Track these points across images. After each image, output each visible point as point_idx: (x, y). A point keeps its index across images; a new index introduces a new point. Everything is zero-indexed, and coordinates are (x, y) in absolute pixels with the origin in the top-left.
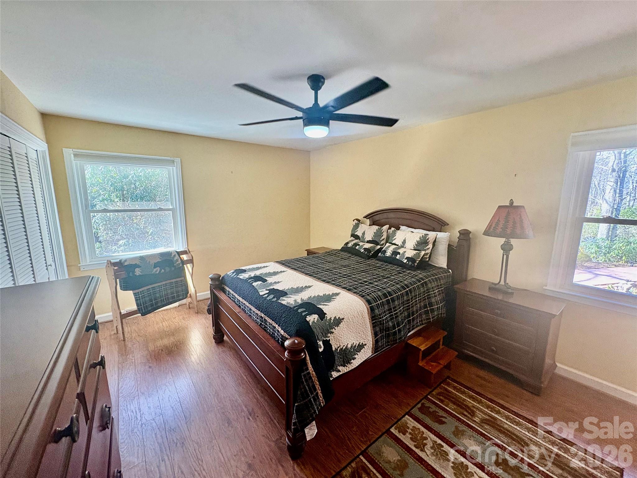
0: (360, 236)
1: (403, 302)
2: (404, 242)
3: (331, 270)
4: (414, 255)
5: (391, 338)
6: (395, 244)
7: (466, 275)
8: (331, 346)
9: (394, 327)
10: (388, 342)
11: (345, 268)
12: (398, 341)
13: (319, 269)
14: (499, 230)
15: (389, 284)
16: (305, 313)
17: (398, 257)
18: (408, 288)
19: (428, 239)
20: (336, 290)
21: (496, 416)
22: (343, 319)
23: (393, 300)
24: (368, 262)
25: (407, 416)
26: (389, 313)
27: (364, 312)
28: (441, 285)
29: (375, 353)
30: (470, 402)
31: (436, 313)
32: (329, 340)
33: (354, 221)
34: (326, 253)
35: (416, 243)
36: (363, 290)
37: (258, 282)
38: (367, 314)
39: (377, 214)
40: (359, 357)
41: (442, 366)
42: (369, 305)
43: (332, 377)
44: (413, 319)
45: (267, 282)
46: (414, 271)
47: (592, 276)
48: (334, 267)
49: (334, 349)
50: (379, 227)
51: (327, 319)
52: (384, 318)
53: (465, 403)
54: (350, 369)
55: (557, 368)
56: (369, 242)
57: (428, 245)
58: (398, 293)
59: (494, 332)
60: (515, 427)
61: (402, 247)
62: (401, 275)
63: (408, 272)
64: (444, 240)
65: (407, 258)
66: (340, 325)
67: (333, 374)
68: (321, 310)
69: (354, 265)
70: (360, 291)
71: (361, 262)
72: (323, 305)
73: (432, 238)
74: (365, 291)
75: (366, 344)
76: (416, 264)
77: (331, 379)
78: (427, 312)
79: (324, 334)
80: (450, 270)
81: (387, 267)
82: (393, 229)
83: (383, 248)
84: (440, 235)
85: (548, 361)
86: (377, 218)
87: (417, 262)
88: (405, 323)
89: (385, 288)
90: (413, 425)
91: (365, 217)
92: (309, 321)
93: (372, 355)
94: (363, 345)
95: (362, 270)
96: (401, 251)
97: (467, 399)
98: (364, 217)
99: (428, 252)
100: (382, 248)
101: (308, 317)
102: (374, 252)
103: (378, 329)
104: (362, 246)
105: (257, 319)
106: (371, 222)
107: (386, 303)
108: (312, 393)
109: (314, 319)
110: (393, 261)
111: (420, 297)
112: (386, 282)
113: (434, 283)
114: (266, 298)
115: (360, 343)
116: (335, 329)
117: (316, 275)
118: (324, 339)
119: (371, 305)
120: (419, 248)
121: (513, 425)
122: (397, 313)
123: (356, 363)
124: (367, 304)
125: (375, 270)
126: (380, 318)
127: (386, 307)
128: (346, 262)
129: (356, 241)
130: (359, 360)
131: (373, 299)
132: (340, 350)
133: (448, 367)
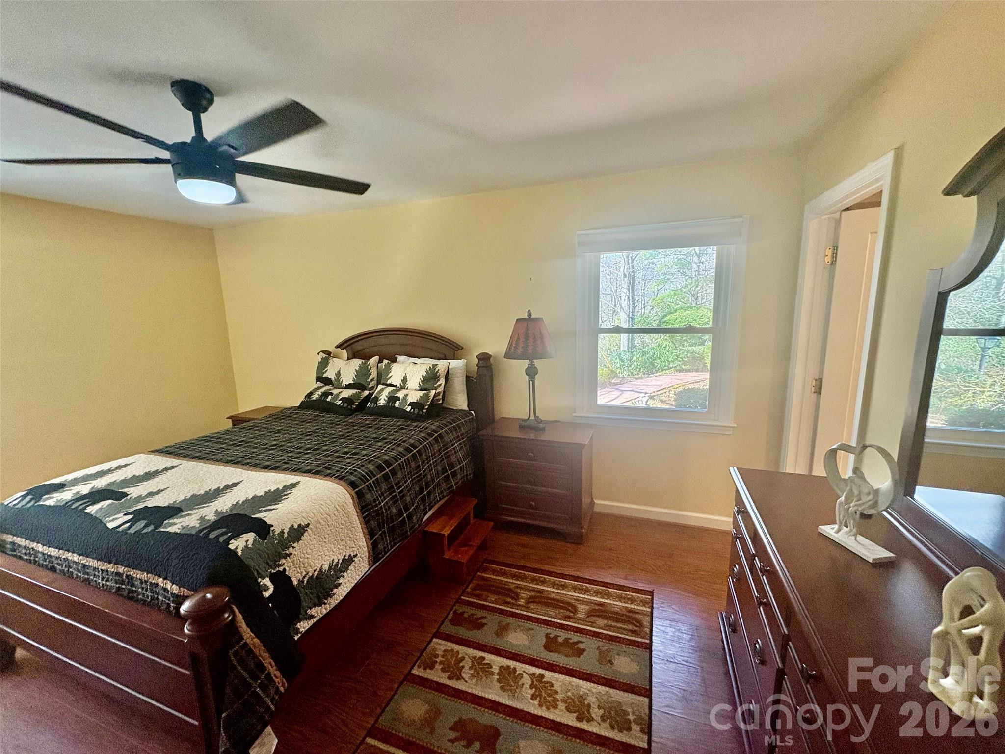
0: (333, 379)
1: (411, 472)
2: (405, 380)
3: (282, 446)
4: (421, 397)
5: (398, 531)
6: (391, 385)
7: (493, 416)
8: (289, 579)
9: (400, 514)
10: (394, 539)
11: (308, 438)
12: (409, 533)
13: (256, 448)
14: (520, 350)
15: (385, 449)
16: (225, 537)
17: (397, 404)
18: (415, 449)
19: (437, 372)
20: (291, 478)
21: (542, 587)
22: (308, 525)
23: (394, 472)
24: (351, 420)
25: (434, 640)
26: (390, 494)
27: (346, 503)
28: (461, 435)
29: (374, 563)
30: (512, 582)
31: (459, 476)
32: (284, 570)
33: (318, 354)
34: (269, 417)
35: (422, 379)
36: (342, 468)
37: (102, 503)
38: (351, 506)
39: (358, 341)
40: (346, 581)
41: (475, 548)
42: (354, 489)
43: (297, 631)
44: (429, 494)
45: (128, 497)
46: (423, 421)
47: (618, 393)
48: (287, 439)
49: (295, 582)
50: (363, 361)
51: (274, 535)
52: (382, 504)
53: (507, 586)
54: (332, 606)
55: (595, 506)
56: (349, 387)
57: (439, 381)
58: (400, 459)
59: (530, 483)
60: (562, 592)
61: (403, 387)
62: (404, 431)
63: (415, 424)
64: (460, 371)
65: (411, 404)
66: (302, 538)
67: (299, 627)
68: (261, 522)
69: (325, 429)
70: (337, 471)
71: (337, 421)
72: (265, 511)
73: (442, 370)
74: (347, 469)
75: (357, 555)
76: (425, 411)
77: (296, 638)
78: (447, 479)
79: (271, 563)
80: (473, 412)
81: (382, 423)
82: (385, 362)
83: (373, 393)
84: (454, 364)
85: (585, 500)
86: (358, 346)
87: (427, 407)
88: (418, 503)
89: (379, 457)
90: (443, 648)
91: (339, 346)
92: (237, 548)
93: (369, 569)
94: (352, 559)
95: (340, 436)
96: (401, 394)
97: (509, 580)
98: (337, 347)
99: (440, 390)
100: (370, 395)
101: (232, 541)
102: (359, 403)
103: (373, 524)
104: (338, 395)
105: (107, 580)
106: (350, 352)
107: (382, 479)
108: (255, 678)
109: (247, 541)
110: (390, 411)
111: (435, 458)
112: (381, 446)
113: (453, 434)
114: (125, 532)
115: (345, 556)
116: (293, 548)
117: (248, 461)
118: (273, 571)
119: (357, 490)
120: (427, 387)
121: (559, 591)
122: (402, 491)
123: (341, 592)
124: (350, 489)
125: (362, 431)
126: (376, 506)
127: (384, 486)
128: (311, 427)
129: (327, 388)
130: (348, 585)
131: (360, 478)
132: (308, 581)
133: (483, 547)
